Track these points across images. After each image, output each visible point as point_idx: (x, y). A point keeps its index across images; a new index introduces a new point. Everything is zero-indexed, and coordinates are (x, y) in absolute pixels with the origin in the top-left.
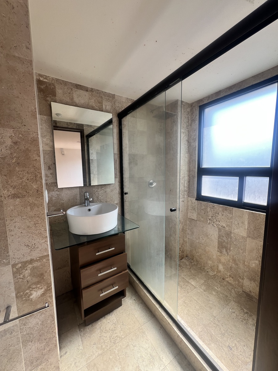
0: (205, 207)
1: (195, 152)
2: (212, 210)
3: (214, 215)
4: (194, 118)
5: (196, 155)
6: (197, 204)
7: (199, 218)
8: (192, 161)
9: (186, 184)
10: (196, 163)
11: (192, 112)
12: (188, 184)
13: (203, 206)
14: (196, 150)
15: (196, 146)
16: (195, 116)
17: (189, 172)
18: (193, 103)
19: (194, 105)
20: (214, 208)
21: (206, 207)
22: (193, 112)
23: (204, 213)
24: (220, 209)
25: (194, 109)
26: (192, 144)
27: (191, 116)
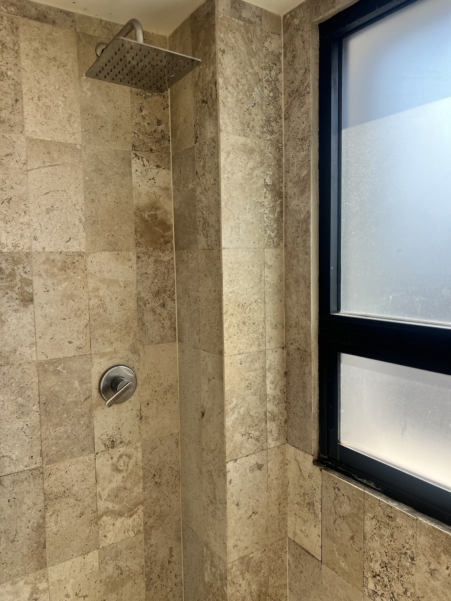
0: (355, 511)
1: (306, 241)
2: (386, 532)
3: (395, 563)
4: (297, 84)
5: (308, 253)
6: (320, 482)
7: (332, 552)
8: (297, 281)
9: (269, 385)
10: (309, 294)
11: (289, 55)
12: (282, 383)
13: (346, 500)
14: (307, 231)
15: (309, 212)
16: (301, 72)
17: (287, 331)
18: (292, 14)
19: (296, 21)
20: (393, 524)
21: (359, 508)
22: (294, 57)
23: (352, 538)
24: (422, 540)
25: (298, 43)
26: (294, 203)
27: (287, 73)
